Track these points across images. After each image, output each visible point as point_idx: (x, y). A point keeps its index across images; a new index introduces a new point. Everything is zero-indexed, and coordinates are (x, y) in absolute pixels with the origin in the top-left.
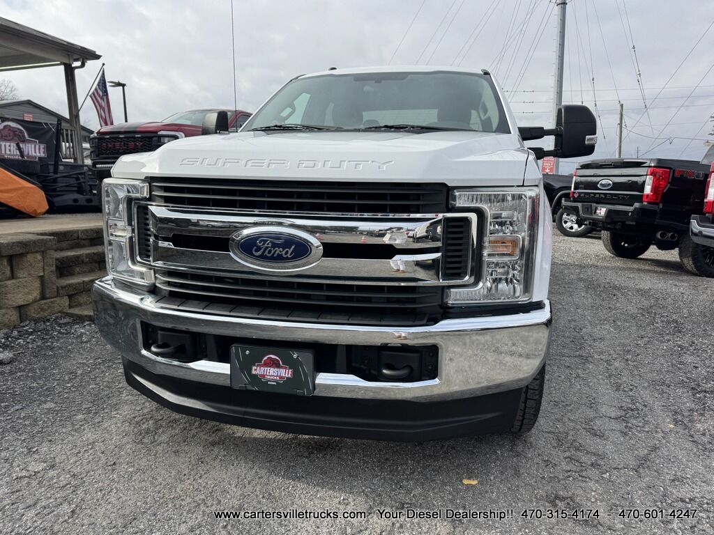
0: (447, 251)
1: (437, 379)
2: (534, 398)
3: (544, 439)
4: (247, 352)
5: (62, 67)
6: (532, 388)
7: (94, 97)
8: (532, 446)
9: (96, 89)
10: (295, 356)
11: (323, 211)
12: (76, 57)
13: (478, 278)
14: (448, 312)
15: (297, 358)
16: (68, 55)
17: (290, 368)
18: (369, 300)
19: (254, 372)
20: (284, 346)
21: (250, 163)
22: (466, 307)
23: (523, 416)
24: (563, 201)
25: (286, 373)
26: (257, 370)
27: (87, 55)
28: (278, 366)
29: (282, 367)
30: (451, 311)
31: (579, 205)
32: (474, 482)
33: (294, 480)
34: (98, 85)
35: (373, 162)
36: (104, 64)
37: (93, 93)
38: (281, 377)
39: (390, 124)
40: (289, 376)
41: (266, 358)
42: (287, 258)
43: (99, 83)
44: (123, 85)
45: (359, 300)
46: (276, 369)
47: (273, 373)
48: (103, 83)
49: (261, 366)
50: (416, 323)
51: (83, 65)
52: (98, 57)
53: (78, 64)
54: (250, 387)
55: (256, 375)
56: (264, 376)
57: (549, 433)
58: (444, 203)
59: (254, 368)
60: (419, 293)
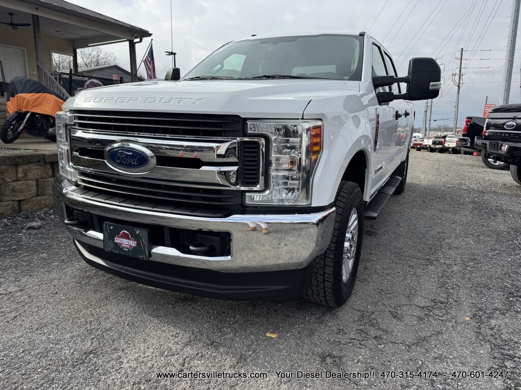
0: (244, 165)
1: (229, 256)
2: (330, 280)
3: (350, 315)
4: (112, 228)
5: (128, 42)
6: (328, 272)
7: (145, 62)
8: (337, 318)
9: (147, 57)
10: (138, 232)
11: (160, 133)
12: (136, 35)
13: (267, 186)
14: (245, 210)
15: (139, 234)
16: (132, 34)
17: (135, 240)
18: (190, 198)
19: (116, 241)
20: (131, 225)
21: (119, 100)
22: (261, 207)
23: (325, 293)
24: (475, 139)
25: (133, 243)
26: (118, 240)
27: (144, 34)
28: (129, 239)
29: (131, 240)
30: (247, 209)
31: (487, 142)
32: (274, 336)
33: (154, 317)
34: (148, 54)
35: (191, 99)
36: (152, 40)
37: (145, 60)
38: (131, 246)
39: (267, 75)
40: (135, 246)
41: (121, 232)
42: (134, 165)
43: (149, 52)
44: (175, 54)
45: (185, 197)
46: (128, 240)
47: (127, 243)
48: (151, 53)
49: (119, 237)
50: (215, 215)
51: (141, 41)
52: (150, 35)
53: (138, 40)
54: (114, 251)
55: (117, 243)
56: (121, 244)
57: (358, 311)
58: (241, 129)
59: (116, 238)
60: (224, 195)
